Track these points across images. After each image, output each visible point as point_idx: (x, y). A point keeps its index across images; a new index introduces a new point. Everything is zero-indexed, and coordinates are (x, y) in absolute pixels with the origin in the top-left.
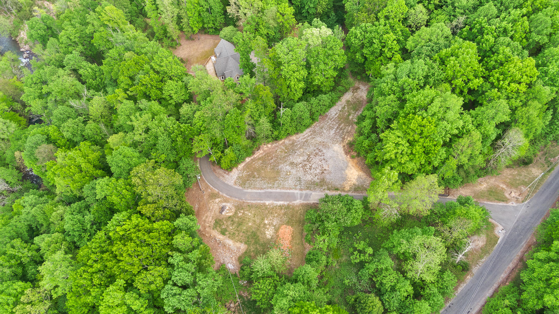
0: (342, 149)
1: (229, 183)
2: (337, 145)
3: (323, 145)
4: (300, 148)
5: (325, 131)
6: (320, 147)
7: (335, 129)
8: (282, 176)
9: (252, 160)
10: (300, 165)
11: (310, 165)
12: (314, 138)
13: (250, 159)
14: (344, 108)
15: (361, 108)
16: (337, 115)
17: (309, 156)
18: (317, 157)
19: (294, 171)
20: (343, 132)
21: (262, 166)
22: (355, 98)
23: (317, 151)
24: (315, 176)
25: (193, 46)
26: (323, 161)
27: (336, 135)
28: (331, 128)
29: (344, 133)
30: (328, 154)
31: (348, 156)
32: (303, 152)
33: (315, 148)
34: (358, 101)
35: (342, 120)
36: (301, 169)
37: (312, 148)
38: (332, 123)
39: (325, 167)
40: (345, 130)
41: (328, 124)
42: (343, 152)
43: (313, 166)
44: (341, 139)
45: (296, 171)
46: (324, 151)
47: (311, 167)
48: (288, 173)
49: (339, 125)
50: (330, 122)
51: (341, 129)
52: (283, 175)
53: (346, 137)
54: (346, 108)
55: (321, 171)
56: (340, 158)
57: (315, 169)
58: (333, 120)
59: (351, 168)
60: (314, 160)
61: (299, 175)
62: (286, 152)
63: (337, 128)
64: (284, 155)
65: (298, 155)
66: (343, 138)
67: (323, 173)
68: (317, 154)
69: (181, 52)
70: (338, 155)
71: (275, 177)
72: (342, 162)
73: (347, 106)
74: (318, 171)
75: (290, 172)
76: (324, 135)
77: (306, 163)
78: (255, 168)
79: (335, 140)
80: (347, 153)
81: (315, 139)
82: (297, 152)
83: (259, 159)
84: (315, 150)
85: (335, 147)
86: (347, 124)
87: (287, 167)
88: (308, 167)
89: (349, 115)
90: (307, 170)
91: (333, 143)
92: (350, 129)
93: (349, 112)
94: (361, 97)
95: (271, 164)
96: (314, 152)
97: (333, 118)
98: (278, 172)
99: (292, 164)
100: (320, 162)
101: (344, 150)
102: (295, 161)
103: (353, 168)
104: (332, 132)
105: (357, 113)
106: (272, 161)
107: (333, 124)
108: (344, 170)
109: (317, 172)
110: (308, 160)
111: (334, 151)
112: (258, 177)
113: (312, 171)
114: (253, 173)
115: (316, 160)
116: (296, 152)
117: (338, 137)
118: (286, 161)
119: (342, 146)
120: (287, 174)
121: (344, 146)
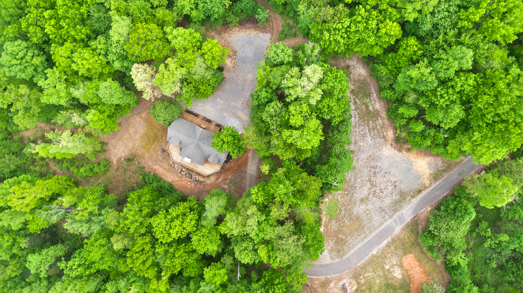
0: (393, 149)
1: (326, 262)
2: (384, 149)
3: (373, 159)
4: (356, 179)
5: (361, 144)
6: (372, 164)
7: (368, 134)
8: (365, 220)
9: (325, 226)
10: (371, 196)
11: (379, 188)
12: (358, 158)
13: (322, 226)
14: (355, 103)
15: (371, 88)
16: (357, 116)
17: (370, 180)
18: (378, 176)
19: (370, 206)
20: (378, 131)
21: (340, 224)
22: (355, 81)
23: (373, 170)
24: (392, 194)
25: (122, 136)
26: (387, 175)
27: (375, 138)
28: (364, 136)
29: (380, 131)
30: (384, 164)
31: (404, 152)
32: (362, 181)
33: (369, 169)
34: (362, 83)
35: (366, 118)
36: (374, 198)
37: (366, 171)
38: (360, 129)
39: (393, 179)
40: (378, 127)
41: (357, 134)
42: (396, 151)
43: (382, 187)
44: (383, 140)
45: (373, 204)
46: (379, 165)
47: (381, 189)
48: (368, 212)
49: (368, 126)
50: (358, 130)
51: (374, 129)
52: (364, 217)
53: (385, 134)
54: (358, 101)
55: (393, 186)
56: (398, 159)
57: (386, 188)
58: (359, 126)
59: (416, 162)
60: (378, 181)
61: (377, 206)
62: (348, 194)
63: (369, 131)
64: (347, 198)
65: (360, 188)
66: (384, 137)
67: (395, 186)
68: (375, 173)
69: (116, 151)
70: (394, 158)
71: (360, 225)
72: (403, 162)
73: (357, 97)
74: (390, 188)
75: (367, 210)
76: (364, 149)
77: (373, 189)
78: (335, 232)
79: (378, 145)
80: (400, 150)
81: (360, 160)
82: (356, 185)
83: (330, 220)
84: (370, 171)
85: (384, 153)
86: (375, 119)
87: (361, 207)
88: (379, 191)
89: (367, 107)
90: (380, 195)
91: (380, 150)
92: (380, 122)
93: (364, 104)
94: (359, 76)
95: (344, 216)
96: (372, 173)
97: (356, 123)
98: (358, 218)
99: (362, 200)
100: (385, 179)
101: (394, 148)
102: (363, 196)
103: (417, 160)
104: (369, 139)
105: (372, 98)
106: (343, 212)
107: (362, 130)
108: (412, 169)
109: (390, 190)
110: (373, 186)
111: (387, 157)
112: (346, 237)
113: (385, 193)
114: (338, 238)
115: (379, 179)
116: (356, 187)
117: (379, 140)
118: (355, 202)
119: (390, 147)
120: (367, 214)
121: (391, 145)
